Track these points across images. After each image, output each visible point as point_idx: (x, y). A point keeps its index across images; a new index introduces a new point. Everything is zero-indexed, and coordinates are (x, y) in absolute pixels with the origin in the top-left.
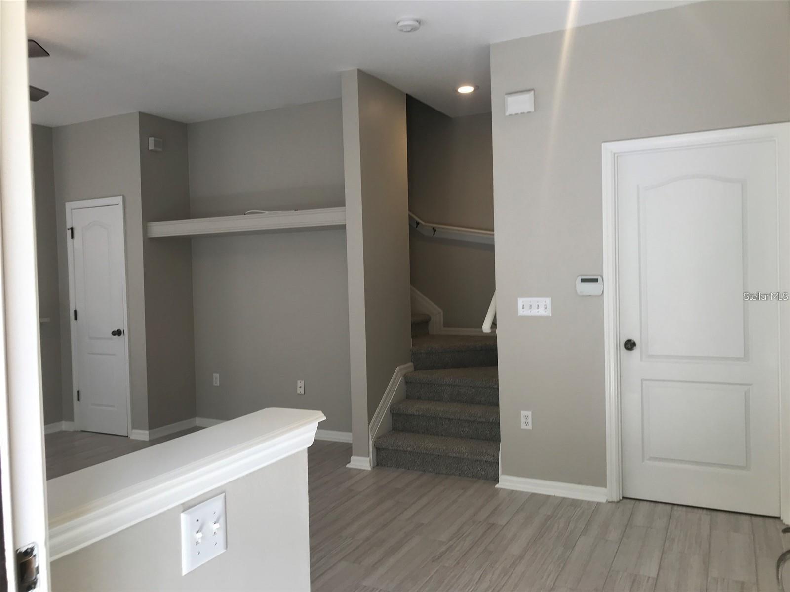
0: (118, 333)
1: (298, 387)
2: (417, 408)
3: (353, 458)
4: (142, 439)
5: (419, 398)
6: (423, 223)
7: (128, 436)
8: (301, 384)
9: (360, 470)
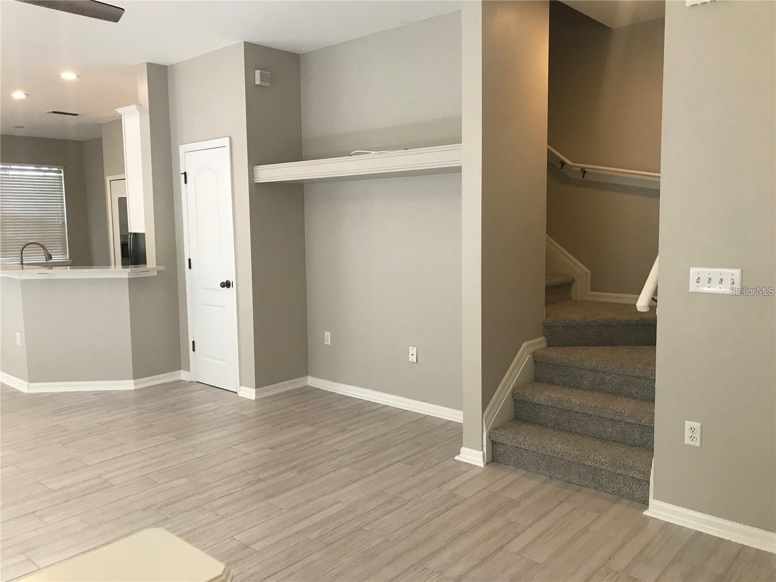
0: (227, 284)
1: (410, 354)
2: (546, 396)
3: (463, 449)
4: (249, 397)
5: (551, 382)
6: (570, 163)
7: (236, 393)
8: (413, 350)
9: (471, 465)
